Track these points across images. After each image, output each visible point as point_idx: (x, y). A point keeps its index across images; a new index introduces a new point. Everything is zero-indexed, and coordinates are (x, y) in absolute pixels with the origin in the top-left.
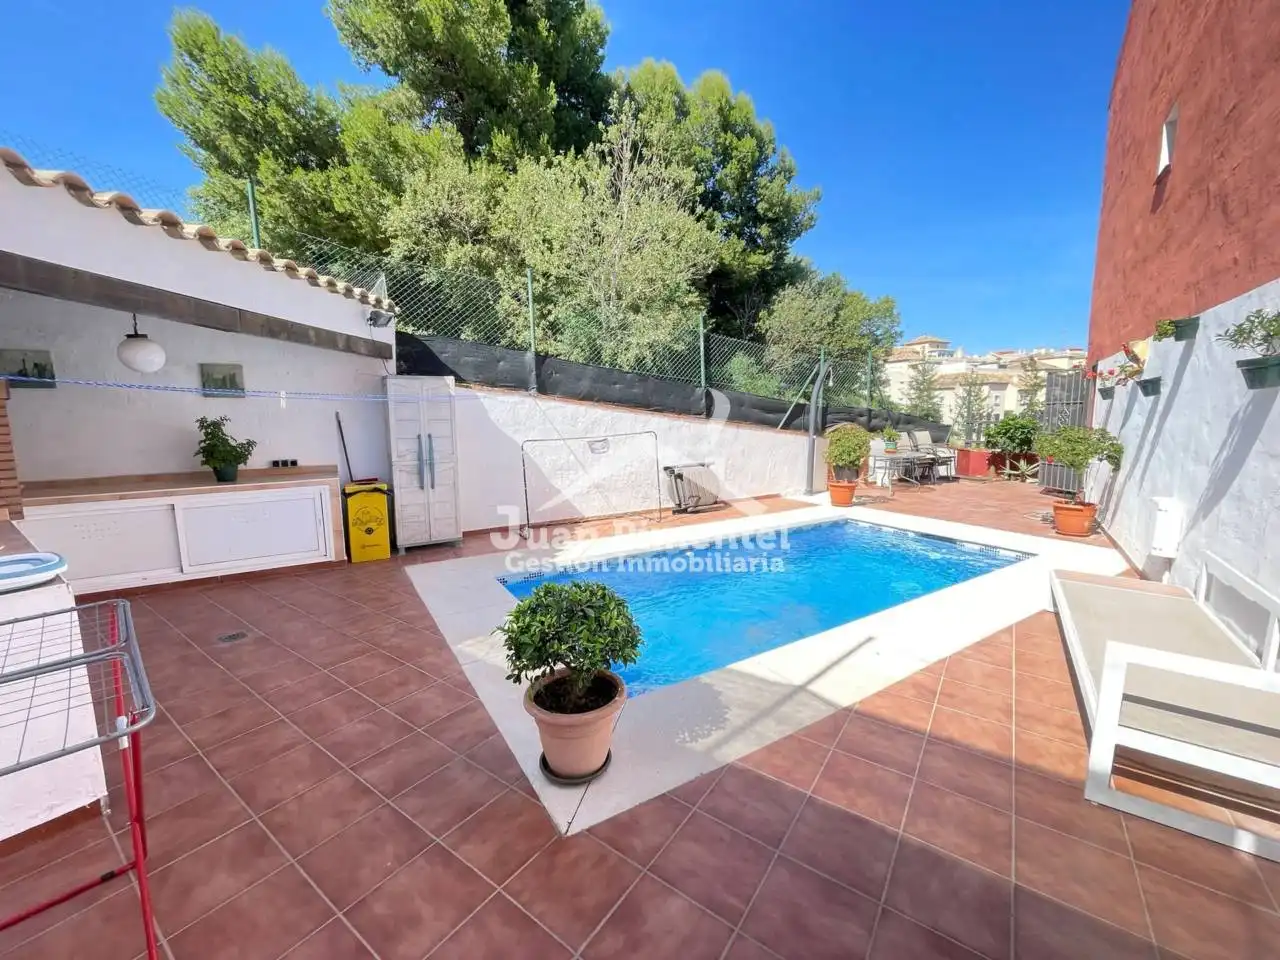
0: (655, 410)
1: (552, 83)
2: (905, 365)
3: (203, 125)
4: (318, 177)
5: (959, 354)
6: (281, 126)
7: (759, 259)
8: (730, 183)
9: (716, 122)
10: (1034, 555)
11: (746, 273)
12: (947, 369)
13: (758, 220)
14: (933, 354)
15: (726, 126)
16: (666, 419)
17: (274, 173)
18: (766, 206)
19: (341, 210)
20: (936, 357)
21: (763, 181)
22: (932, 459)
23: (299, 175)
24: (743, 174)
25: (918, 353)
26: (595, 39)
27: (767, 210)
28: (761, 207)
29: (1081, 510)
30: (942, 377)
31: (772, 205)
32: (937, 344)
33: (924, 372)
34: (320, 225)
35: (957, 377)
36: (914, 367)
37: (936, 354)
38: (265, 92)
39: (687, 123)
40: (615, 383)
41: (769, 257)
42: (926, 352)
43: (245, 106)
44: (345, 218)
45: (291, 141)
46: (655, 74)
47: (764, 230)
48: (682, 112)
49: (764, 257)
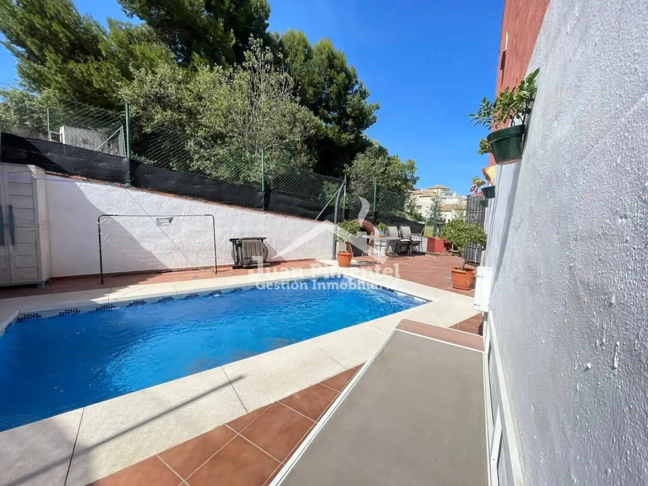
0: (224, 203)
1: (232, 30)
2: (429, 198)
3: (15, 30)
4: (82, 67)
5: (454, 195)
6: (61, 35)
7: (347, 137)
8: (333, 96)
9: (326, 63)
10: (431, 301)
11: (341, 143)
12: (448, 201)
13: (348, 117)
14: (443, 194)
15: (331, 66)
16: (232, 208)
17: (55, 62)
18: (351, 110)
19: (98, 87)
20: (443, 195)
21: (349, 97)
22: (408, 242)
23: (71, 65)
24: (340, 92)
25: (435, 193)
26: (263, 14)
27: (351, 112)
28: (349, 110)
29: (464, 274)
30: (446, 205)
31: (354, 110)
32: (444, 189)
33: (436, 202)
34: (86, 95)
35: (453, 205)
36: (433, 200)
37: (444, 194)
38: (50, 14)
39: (310, 62)
40: (196, 184)
41: (352, 137)
42: (439, 192)
43: (37, 21)
44: (101, 91)
45: (68, 45)
46: (294, 36)
47: (350, 122)
48: (308, 57)
49: (350, 136)
